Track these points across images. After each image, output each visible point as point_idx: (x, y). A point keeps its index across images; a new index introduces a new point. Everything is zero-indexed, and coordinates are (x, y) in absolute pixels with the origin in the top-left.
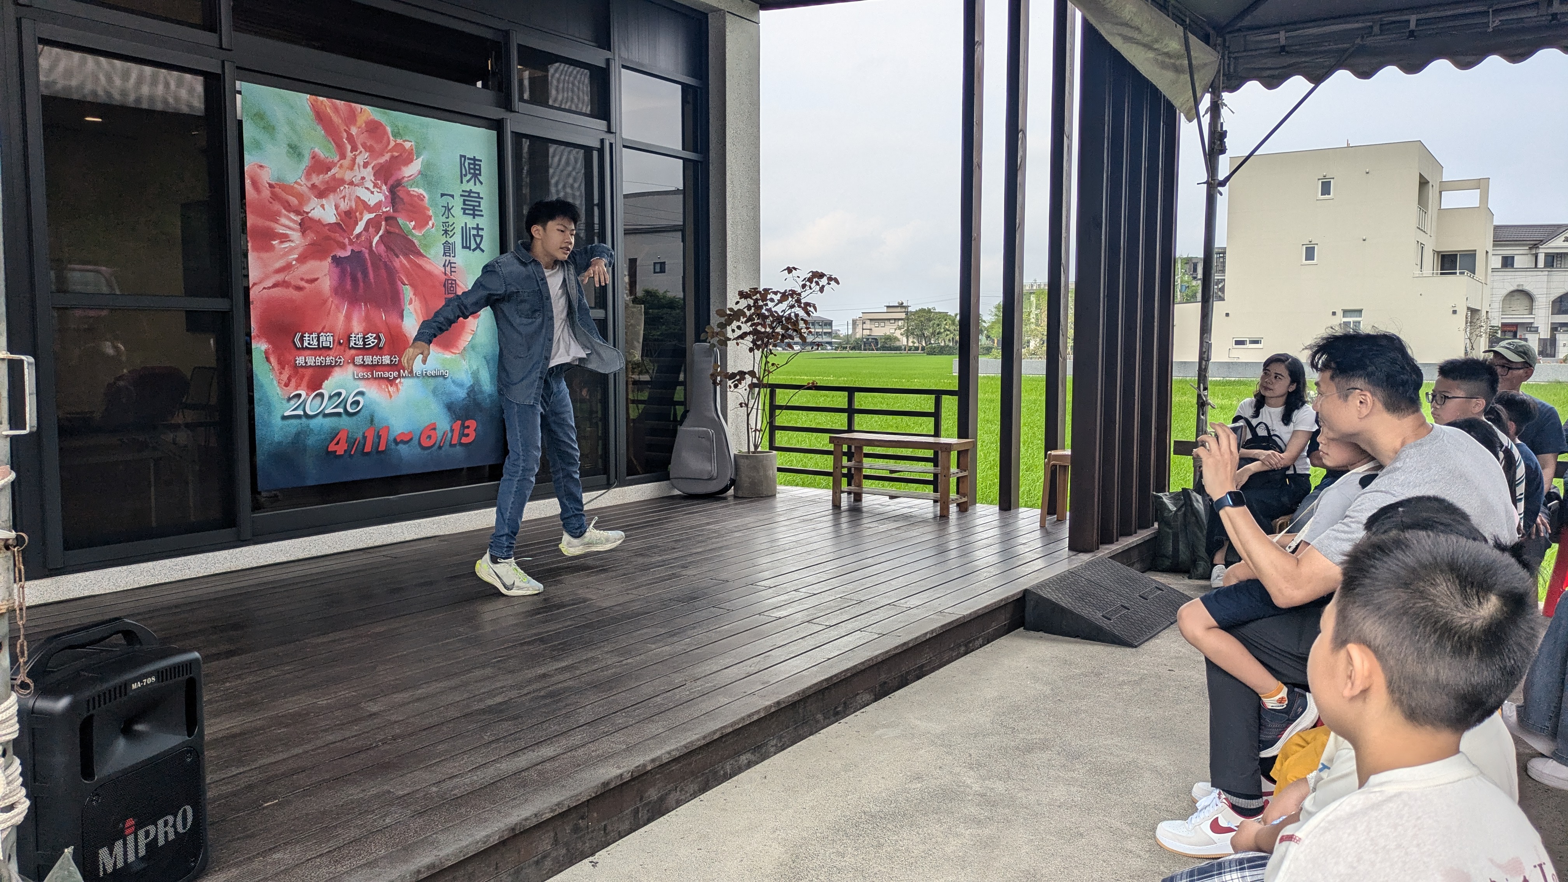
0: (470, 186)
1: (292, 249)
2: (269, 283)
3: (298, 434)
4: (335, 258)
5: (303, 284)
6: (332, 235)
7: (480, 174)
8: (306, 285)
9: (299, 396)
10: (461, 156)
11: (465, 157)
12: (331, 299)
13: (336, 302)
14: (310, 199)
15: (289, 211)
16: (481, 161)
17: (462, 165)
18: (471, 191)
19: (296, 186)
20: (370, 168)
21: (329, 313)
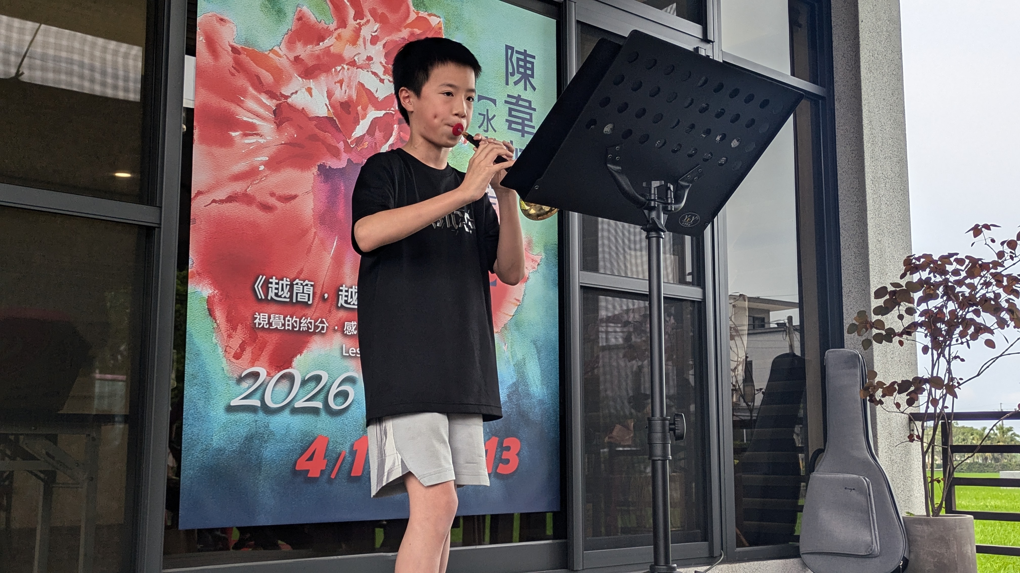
0: (518, 90)
1: (259, 148)
2: (222, 194)
3: (250, 439)
4: (322, 168)
5: (272, 201)
6: (321, 134)
7: (532, 76)
8: (278, 204)
9: (256, 375)
10: (507, 47)
11: (512, 48)
12: (314, 230)
13: (321, 234)
14: (290, 78)
15: (260, 91)
16: (534, 57)
17: (508, 59)
18: (519, 98)
19: (271, 55)
20: (380, 46)
21: (309, 251)
